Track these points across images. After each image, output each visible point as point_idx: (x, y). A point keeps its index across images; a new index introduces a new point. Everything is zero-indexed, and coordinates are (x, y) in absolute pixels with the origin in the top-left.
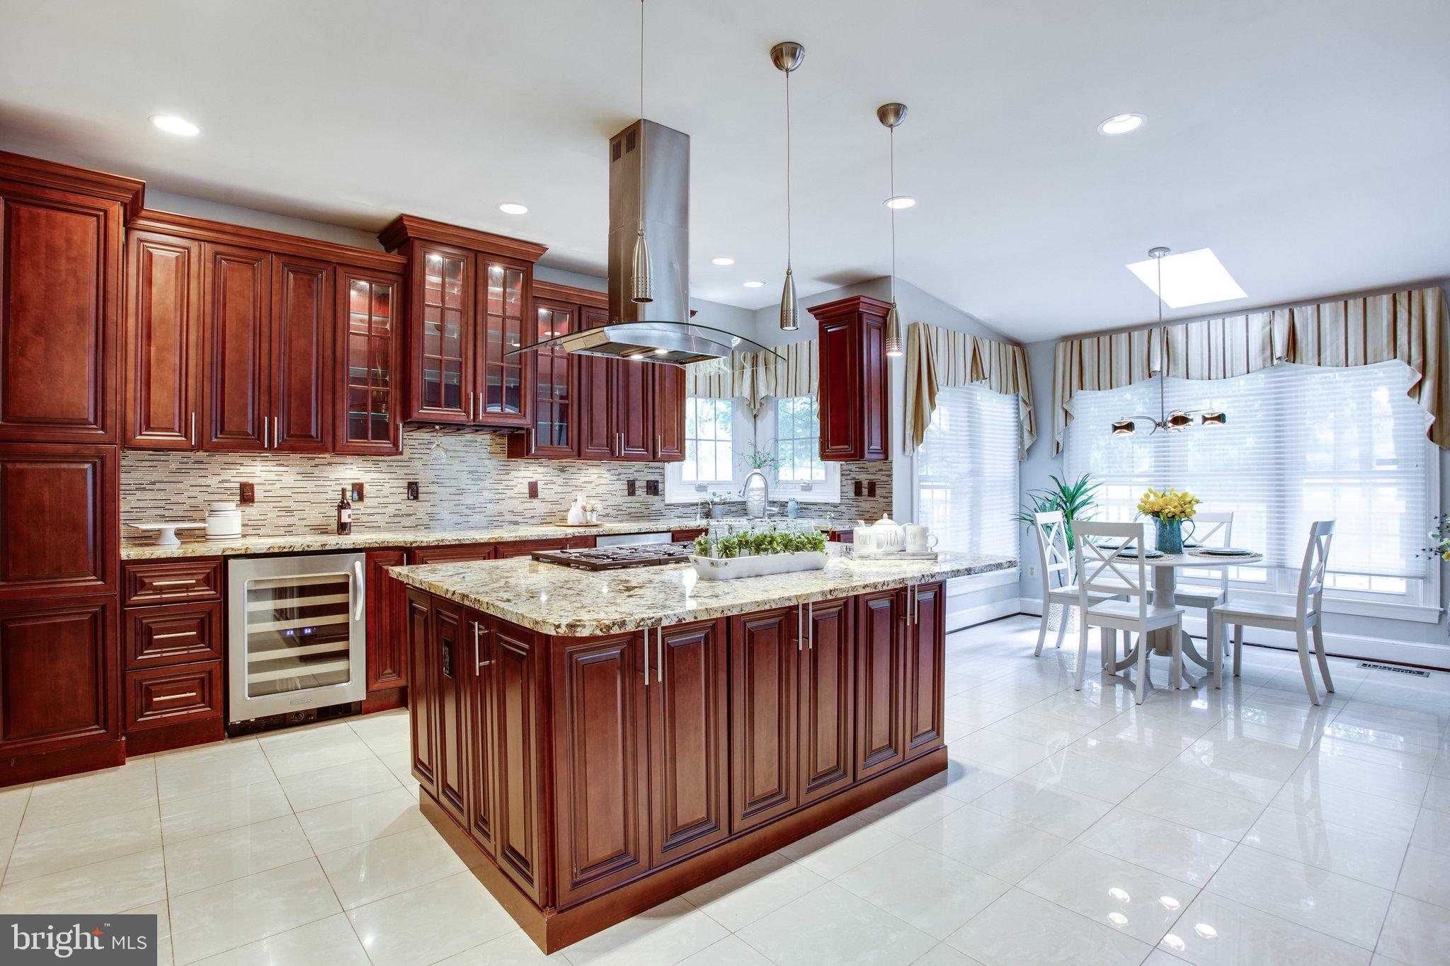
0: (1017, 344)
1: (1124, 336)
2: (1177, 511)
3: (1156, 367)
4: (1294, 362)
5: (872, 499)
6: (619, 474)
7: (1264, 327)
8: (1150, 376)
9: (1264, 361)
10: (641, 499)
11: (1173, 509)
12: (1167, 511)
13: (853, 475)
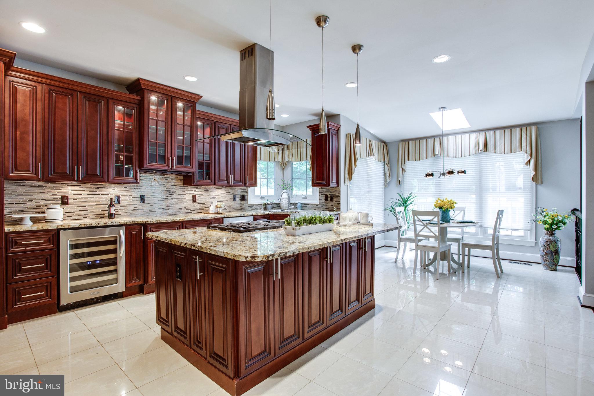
0: (384, 142)
1: (425, 141)
2: (449, 206)
3: (437, 152)
4: (486, 152)
5: (332, 202)
6: (230, 192)
7: (476, 139)
8: (434, 156)
9: (476, 151)
10: (238, 202)
11: (447, 206)
12: (445, 206)
13: (324, 193)
